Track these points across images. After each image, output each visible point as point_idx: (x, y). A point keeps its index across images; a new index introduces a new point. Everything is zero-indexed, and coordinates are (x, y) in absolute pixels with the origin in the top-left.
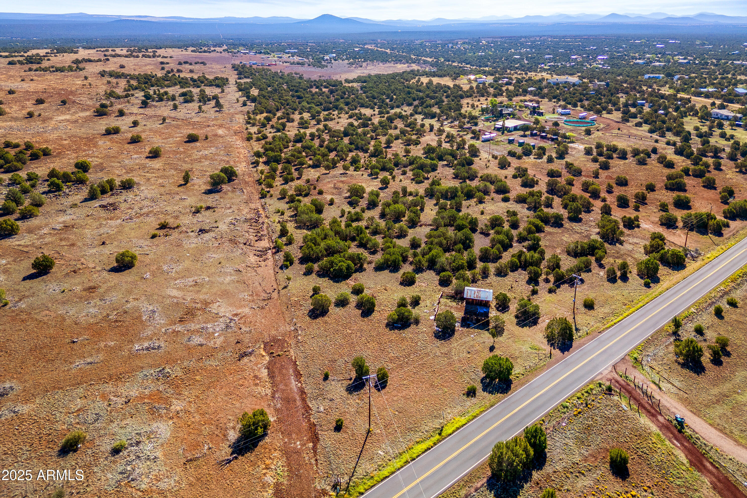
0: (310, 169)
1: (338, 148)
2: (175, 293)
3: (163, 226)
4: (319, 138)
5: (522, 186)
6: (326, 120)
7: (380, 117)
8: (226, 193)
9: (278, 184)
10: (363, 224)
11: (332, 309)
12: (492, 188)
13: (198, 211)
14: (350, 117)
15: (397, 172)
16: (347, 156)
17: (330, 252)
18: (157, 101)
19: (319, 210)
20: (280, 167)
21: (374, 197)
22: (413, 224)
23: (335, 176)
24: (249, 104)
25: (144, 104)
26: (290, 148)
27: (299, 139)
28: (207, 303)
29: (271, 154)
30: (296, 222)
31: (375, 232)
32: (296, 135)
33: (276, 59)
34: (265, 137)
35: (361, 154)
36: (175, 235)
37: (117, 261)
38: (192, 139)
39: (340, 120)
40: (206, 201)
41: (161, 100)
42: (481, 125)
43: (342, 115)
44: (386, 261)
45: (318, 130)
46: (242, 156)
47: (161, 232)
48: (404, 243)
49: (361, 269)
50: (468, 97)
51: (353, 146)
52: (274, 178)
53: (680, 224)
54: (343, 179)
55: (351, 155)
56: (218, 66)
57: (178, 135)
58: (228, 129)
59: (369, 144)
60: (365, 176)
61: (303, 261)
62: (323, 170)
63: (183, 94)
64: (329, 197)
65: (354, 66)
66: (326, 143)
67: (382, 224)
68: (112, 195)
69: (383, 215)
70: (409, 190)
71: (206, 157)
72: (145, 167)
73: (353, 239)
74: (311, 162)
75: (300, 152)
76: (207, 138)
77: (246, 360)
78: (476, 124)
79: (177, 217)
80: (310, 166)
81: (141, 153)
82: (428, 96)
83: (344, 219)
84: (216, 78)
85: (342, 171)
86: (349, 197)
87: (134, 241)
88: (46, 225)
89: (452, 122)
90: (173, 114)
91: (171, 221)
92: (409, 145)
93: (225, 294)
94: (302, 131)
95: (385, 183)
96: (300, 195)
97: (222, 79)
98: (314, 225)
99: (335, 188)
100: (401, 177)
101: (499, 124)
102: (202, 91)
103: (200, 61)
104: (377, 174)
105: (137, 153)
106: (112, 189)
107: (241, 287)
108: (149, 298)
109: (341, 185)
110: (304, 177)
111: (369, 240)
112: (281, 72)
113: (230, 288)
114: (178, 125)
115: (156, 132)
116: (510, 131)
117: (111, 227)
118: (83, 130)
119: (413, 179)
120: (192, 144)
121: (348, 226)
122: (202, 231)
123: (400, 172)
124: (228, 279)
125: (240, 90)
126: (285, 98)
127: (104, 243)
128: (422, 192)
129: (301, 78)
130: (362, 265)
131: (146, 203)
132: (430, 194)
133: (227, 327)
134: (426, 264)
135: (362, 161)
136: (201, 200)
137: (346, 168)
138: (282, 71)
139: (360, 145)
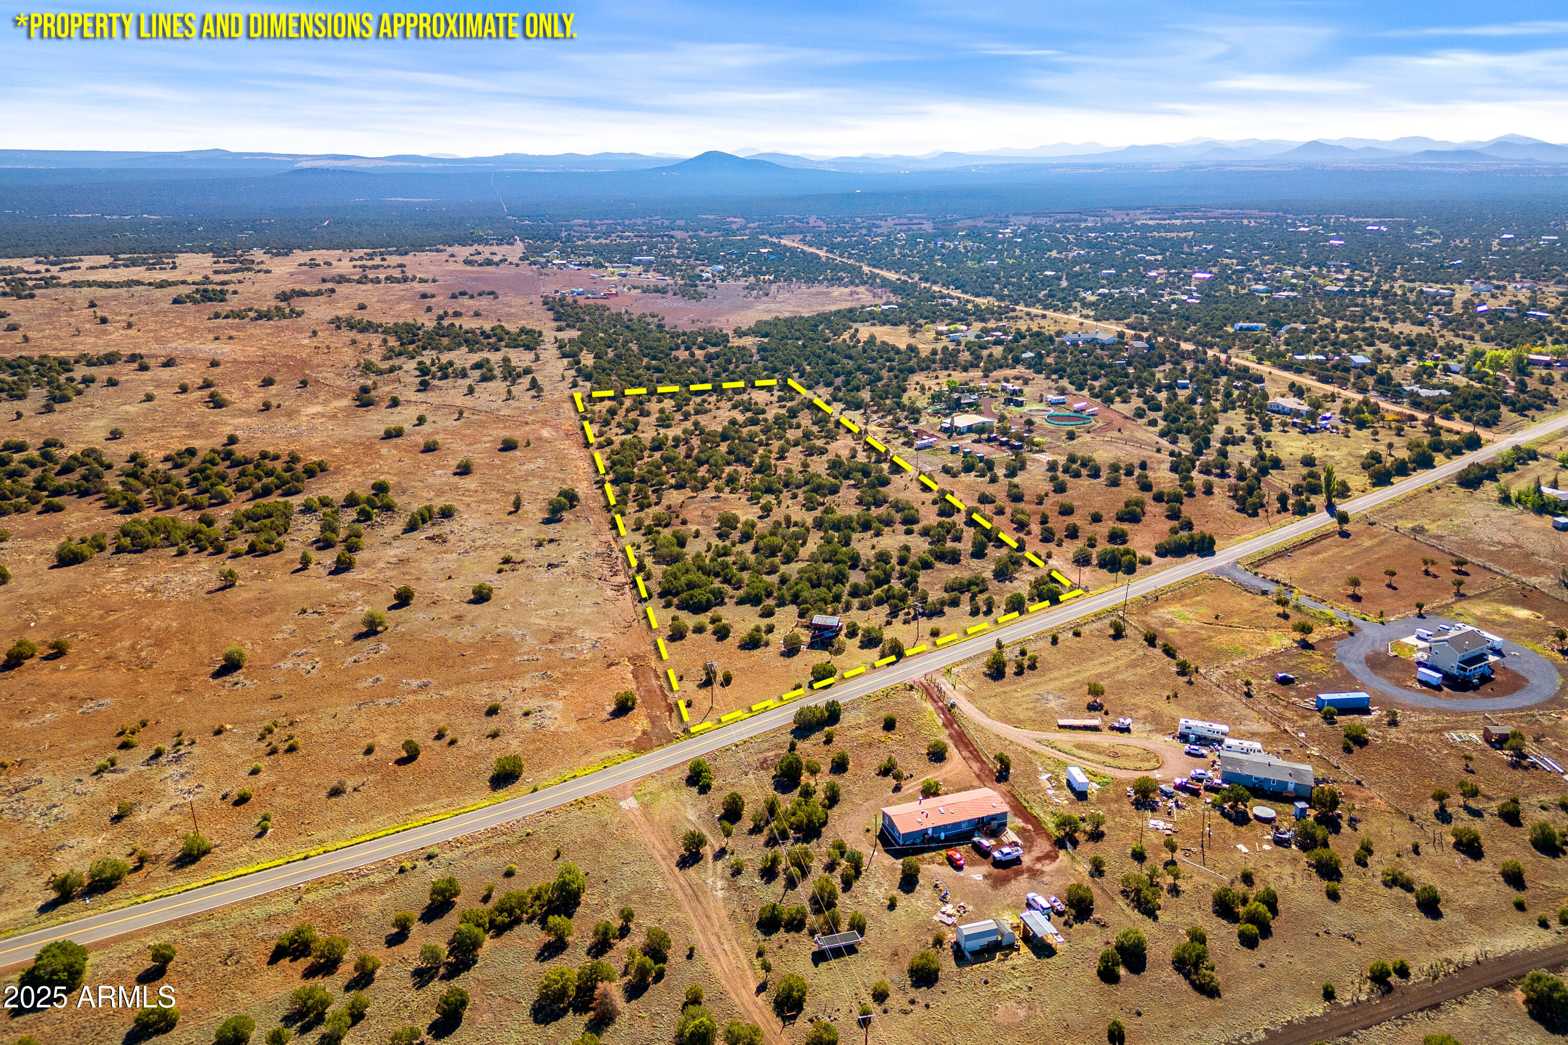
0: (672, 490)
1: (711, 461)
2: (538, 621)
3: (507, 561)
4: (687, 443)
5: (939, 515)
6: (697, 412)
7: (780, 407)
8: (568, 523)
9: (632, 510)
10: (730, 559)
11: (689, 635)
12: (898, 517)
13: (540, 545)
14: (734, 407)
15: (786, 494)
16: (722, 471)
17: (691, 586)
18: (440, 379)
19: (682, 543)
20: (633, 487)
21: (749, 529)
22: (788, 560)
23: (704, 501)
24: (581, 383)
25: (424, 387)
26: (646, 460)
27: (657, 446)
28: (572, 630)
29: (621, 469)
30: (654, 556)
31: (743, 568)
32: (653, 439)
33: (616, 278)
34: (610, 442)
35: (741, 469)
36: (522, 569)
37: (474, 592)
38: (508, 446)
39: (718, 413)
40: (546, 533)
41: (445, 377)
42: (925, 422)
43: (721, 404)
44: (748, 594)
45: (685, 431)
46: (581, 472)
47: (505, 567)
48: (774, 579)
49: (722, 603)
50: (922, 370)
51: (732, 457)
52: (626, 504)
53: (1095, 561)
54: (715, 504)
55: (728, 469)
56: (519, 301)
57: (485, 439)
58: (556, 428)
59: (755, 452)
60: (744, 500)
61: (661, 595)
62: (688, 492)
63: (477, 366)
64: (693, 528)
65: (754, 293)
66: (696, 451)
67: (752, 558)
68: (433, 525)
69: (756, 550)
70: (794, 519)
71: (532, 473)
72: (457, 488)
73: (717, 575)
74: (673, 481)
75: (659, 468)
76: (528, 444)
77: (613, 668)
78: (916, 421)
79: (518, 551)
80: (672, 487)
81: (444, 467)
82: (859, 368)
83: (710, 554)
84: (523, 331)
85: (714, 494)
86: (719, 528)
87: (481, 575)
88: (379, 559)
89: (883, 417)
90: (469, 402)
91: (516, 557)
92: (811, 455)
93: (587, 622)
94: (662, 431)
95: (767, 510)
96: (659, 525)
97: (531, 332)
98: (676, 559)
99: (703, 516)
100: (790, 502)
101: (947, 422)
102: (506, 360)
103: (487, 289)
104: (759, 498)
105: (439, 467)
106: (431, 518)
107: (602, 617)
108: (517, 625)
109: (711, 513)
110: (665, 502)
111: (734, 575)
112: (626, 312)
113: (590, 618)
114: (481, 421)
115: (453, 433)
116: (960, 433)
117: (448, 561)
118: (351, 431)
119: (804, 505)
120: (510, 454)
121: (712, 560)
122: (550, 565)
123: (789, 494)
124: (588, 610)
125: (564, 356)
126: (637, 372)
127: (450, 578)
128: (809, 521)
129: (660, 327)
130: (723, 599)
131: (477, 534)
132: (819, 524)
133: (594, 646)
134: (789, 598)
135: (742, 479)
136: (540, 531)
137: (718, 489)
138: (630, 311)
139: (741, 455)
